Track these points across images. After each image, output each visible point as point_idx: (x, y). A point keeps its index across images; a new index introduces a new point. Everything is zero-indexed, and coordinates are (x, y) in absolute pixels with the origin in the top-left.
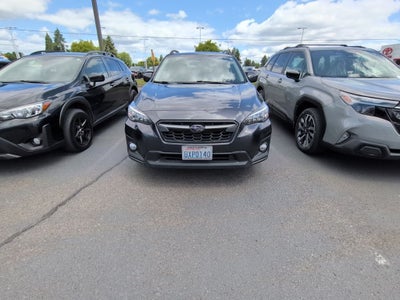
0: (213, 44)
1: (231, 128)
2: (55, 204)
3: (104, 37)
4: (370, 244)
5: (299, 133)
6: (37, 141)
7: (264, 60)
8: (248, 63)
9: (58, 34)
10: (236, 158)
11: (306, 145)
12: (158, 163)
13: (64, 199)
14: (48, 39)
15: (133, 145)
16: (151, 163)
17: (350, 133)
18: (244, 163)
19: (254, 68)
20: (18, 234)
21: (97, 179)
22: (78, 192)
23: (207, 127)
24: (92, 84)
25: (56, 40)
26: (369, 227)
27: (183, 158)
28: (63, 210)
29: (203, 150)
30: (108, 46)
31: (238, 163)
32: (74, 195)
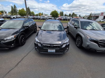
0: (56, 11)
1: (60, 46)
2: (18, 62)
3: (27, 7)
4: (90, 75)
5: (77, 42)
6: (13, 45)
7: (70, 14)
8: (65, 15)
9: (15, 6)
10: (61, 52)
11: (78, 45)
12: (42, 52)
13: (20, 60)
14: (12, 7)
15: (36, 47)
16: (41, 52)
17: (88, 45)
18: (63, 53)
19: (67, 17)
20: (10, 71)
21: (27, 55)
22: (23, 58)
23: (54, 45)
24: (26, 28)
25: (14, 7)
26: (90, 70)
27: (48, 52)
28: (20, 64)
29: (53, 50)
30: (28, 9)
31: (61, 53)
32: (22, 59)
